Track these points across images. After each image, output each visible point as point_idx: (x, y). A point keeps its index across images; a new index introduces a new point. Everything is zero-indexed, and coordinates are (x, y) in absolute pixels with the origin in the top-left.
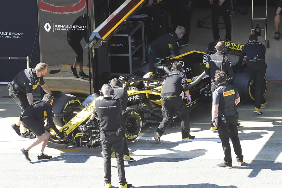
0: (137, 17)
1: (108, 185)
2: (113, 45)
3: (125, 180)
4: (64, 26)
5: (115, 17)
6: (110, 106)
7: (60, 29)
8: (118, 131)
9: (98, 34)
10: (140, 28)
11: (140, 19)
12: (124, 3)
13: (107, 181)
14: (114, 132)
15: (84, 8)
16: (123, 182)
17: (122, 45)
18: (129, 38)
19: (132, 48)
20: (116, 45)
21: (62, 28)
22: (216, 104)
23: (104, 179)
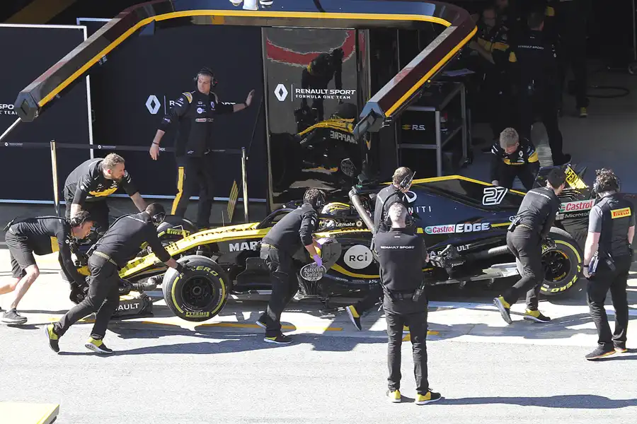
0: (452, 74)
1: (394, 395)
2: (406, 127)
3: (427, 384)
4: (313, 91)
5: (410, 73)
6: (402, 246)
7: (304, 96)
8: (418, 293)
9: (377, 106)
10: (459, 96)
11: (459, 78)
12: (427, 48)
13: (393, 386)
14: (410, 295)
15: (351, 55)
16: (423, 388)
17: (422, 128)
18: (438, 113)
19: (442, 133)
20: (411, 127)
21: (308, 94)
22: (596, 231)
23: (388, 382)
